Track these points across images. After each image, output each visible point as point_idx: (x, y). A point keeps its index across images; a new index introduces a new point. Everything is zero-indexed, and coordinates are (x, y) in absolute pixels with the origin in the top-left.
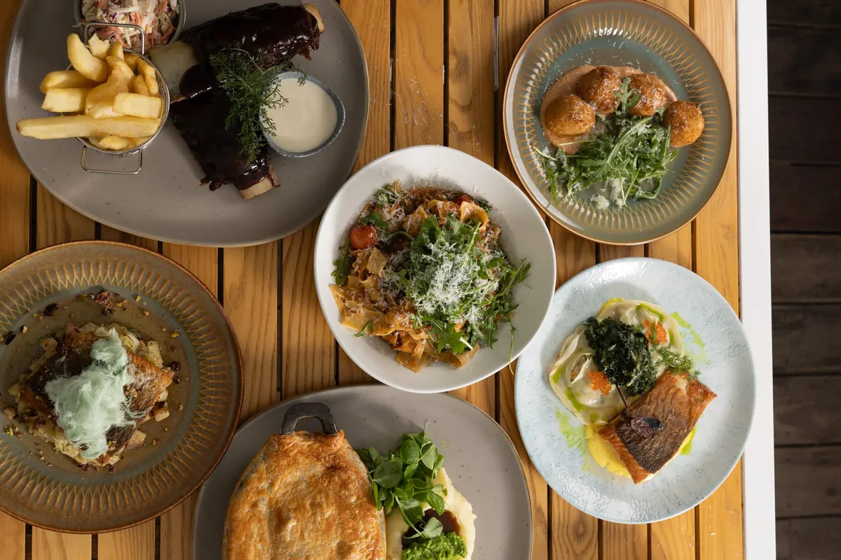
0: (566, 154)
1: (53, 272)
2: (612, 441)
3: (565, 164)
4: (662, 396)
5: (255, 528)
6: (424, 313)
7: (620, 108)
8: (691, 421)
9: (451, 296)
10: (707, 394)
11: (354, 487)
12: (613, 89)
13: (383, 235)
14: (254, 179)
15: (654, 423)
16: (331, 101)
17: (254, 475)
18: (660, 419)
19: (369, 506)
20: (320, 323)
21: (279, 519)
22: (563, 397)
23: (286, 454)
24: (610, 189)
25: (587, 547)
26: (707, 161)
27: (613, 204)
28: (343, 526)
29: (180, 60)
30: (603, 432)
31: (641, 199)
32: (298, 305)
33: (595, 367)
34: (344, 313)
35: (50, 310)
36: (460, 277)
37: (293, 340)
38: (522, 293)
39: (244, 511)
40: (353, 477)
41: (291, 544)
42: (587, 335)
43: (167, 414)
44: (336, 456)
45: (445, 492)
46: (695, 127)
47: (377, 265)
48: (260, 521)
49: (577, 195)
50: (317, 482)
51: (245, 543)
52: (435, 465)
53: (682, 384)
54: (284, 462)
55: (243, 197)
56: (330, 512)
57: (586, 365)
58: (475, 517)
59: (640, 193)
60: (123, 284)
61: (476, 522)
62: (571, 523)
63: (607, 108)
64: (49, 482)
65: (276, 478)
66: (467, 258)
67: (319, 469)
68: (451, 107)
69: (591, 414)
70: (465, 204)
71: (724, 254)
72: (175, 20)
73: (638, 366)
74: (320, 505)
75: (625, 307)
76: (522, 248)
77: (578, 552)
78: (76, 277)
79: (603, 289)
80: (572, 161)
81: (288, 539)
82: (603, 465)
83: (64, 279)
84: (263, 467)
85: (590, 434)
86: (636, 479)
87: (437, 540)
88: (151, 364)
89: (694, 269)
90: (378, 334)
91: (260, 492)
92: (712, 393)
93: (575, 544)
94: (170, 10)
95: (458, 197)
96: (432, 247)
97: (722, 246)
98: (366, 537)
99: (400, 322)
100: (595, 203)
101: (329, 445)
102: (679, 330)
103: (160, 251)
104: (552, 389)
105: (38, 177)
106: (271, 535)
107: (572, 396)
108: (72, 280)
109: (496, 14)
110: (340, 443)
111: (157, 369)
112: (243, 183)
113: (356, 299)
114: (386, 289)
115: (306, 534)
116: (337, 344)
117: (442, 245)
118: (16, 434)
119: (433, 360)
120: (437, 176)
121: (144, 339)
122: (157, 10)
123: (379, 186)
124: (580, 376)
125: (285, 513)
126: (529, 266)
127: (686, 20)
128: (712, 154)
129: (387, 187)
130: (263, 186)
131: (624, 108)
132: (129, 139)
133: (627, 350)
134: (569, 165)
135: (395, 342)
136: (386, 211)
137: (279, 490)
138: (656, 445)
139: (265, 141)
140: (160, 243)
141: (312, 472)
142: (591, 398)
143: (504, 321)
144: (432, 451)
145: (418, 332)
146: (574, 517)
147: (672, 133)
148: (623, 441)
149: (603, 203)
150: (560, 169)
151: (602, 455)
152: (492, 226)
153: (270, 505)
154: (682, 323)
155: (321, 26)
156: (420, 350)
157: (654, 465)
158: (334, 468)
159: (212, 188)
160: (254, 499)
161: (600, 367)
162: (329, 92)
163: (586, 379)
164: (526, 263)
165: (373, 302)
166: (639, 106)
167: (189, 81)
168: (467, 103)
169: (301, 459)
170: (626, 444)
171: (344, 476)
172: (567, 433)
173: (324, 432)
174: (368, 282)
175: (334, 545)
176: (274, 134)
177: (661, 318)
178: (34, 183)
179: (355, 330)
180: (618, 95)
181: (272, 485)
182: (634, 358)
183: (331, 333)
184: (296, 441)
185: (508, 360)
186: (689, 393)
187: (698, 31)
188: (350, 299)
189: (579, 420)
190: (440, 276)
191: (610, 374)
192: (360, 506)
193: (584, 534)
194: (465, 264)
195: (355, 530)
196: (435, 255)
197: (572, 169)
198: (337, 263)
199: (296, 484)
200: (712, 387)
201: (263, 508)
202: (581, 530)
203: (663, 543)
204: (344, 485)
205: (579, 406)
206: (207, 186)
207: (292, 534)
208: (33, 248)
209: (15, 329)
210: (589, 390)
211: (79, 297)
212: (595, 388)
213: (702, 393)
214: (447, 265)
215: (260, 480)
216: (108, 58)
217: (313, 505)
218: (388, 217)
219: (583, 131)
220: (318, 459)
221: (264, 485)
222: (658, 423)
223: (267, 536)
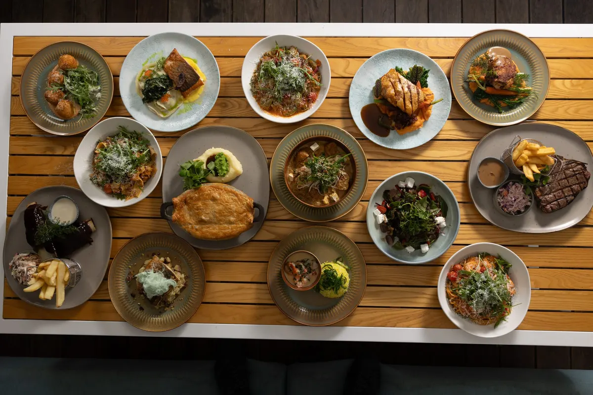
0: (81, 109)
1: (119, 295)
2: (188, 94)
3: (84, 110)
4: (172, 72)
5: (204, 230)
6: (132, 169)
7: (61, 89)
8: (182, 61)
9: (123, 160)
10: (174, 53)
11: (192, 195)
12: (52, 93)
13: (107, 182)
14: (88, 228)
15: (181, 76)
16: (59, 200)
17: (186, 230)
18: (179, 74)
19: (199, 189)
20: (141, 203)
21: (201, 222)
22: (172, 112)
23: (179, 219)
24: (94, 92)
25: (231, 103)
26: (82, 52)
27: (100, 91)
28: (205, 199)
29: (43, 253)
30: (185, 97)
31: (98, 79)
32: (136, 211)
33: (160, 100)
34: (135, 196)
35: (133, 296)
36: (115, 157)
37: (148, 213)
38: (131, 129)
39: (198, 233)
40: (189, 195)
41: (210, 218)
42: (148, 102)
43: (168, 258)
44: (181, 201)
45: (197, 161)
46: (68, 59)
47: (115, 186)
48: (202, 228)
49: (95, 106)
50: (190, 208)
51: (209, 233)
52: (191, 163)
53: (169, 63)
54: (182, 220)
55: (95, 231)
56: (200, 204)
57: (158, 103)
58: (213, 148)
59: (95, 80)
60: (124, 272)
61: (215, 148)
62: (220, 109)
63: (61, 95)
64: (189, 297)
65: (187, 222)
66: (109, 154)
67: (185, 207)
68: (66, 153)
69: (179, 101)
70: (96, 152)
71: (121, 43)
72: (33, 254)
73: (156, 84)
74: (197, 207)
75: (139, 86)
76: (114, 129)
77: (232, 106)
78: (121, 287)
79: (132, 95)
80: (83, 107)
81: (208, 218)
82: (198, 96)
83: (122, 291)
84: (184, 227)
85: (187, 101)
86: (202, 84)
87: (215, 164)
88: (149, 263)
89: (125, 56)
90: (143, 184)
91: (192, 228)
92: (174, 51)
93: (229, 107)
94: (29, 256)
95: (94, 154)
96: (103, 167)
97: (118, 44)
98: (210, 191)
99: (135, 176)
100: (99, 98)
101: (177, 204)
102: (149, 64)
103: (113, 259)
104: (169, 117)
105: (87, 299)
106: (207, 224)
107: (172, 108)
108: (123, 289)
109: (30, 136)
110: (176, 200)
111: (151, 261)
112: (89, 232)
113: (130, 192)
114: (125, 182)
115: (207, 212)
116: (147, 197)
117: (103, 163)
118: (173, 307)
119: (154, 163)
120: (87, 161)
121: (143, 265)
122: (28, 260)
123: (91, 182)
124: (163, 106)
125: (200, 219)
126: (120, 126)
127: (30, 58)
128: (80, 50)
129: (91, 180)
130: (90, 224)
131: (61, 88)
132: (66, 272)
133: (151, 89)
134: (85, 108)
135: (146, 177)
136: (99, 180)
137: (192, 221)
138: (189, 76)
139: (71, 225)
140: (110, 259)
141: (187, 209)
142: (172, 101)
143: (141, 136)
144: (183, 165)
145: (140, 170)
146: (219, 108)
147: (70, 68)
148: (187, 89)
149: (99, 95)
150: (86, 112)
151: (195, 97)
152: (105, 141)
153: (197, 224)
154: (147, 62)
155: (34, 203)
156: (149, 168)
157: (197, 77)
158: (185, 202)
159: (92, 241)
160: (195, 230)
161: (160, 98)
162: (56, 201)
163: (164, 104)
164: (119, 127)
165: (131, 186)
166: (59, 82)
167: (50, 250)
168: (63, 148)
169: (181, 213)
170: (189, 88)
171: (188, 199)
172: (186, 110)
173: (171, 205)
174: (122, 188)
175: (211, 202)
176: (69, 221)
177: (144, 71)
178: (90, 300)
179: (141, 192)
180: (54, 91)
181: (190, 224)
182: (153, 86)
183: (144, 199)
184: (175, 216)
185: (152, 136)
186: (172, 60)
187: (34, 53)
188: (130, 194)
189: (181, 106)
190: (114, 165)
191: (162, 94)
192: (199, 193)
193: (225, 103)
194: (111, 155)
195: (207, 195)
196: (107, 166)
197: (86, 107)
198: (118, 199)
199: (190, 215)
200: (171, 51)
201: (197, 227)
202: (224, 105)
203: (231, 71)
204: (191, 198)
205: (176, 106)
206: (92, 243)
207: (207, 217)
208: (110, 300)
209: (138, 307)
210: (168, 103)
211: (129, 286)
212: (167, 100)
213: (174, 55)
214: (110, 162)
215: (188, 228)
216: (37, 278)
217: (197, 210)
218: (101, 180)
219: (69, 105)
220: (182, 207)
221: (190, 226)
222: (181, 75)
223: (207, 226)
